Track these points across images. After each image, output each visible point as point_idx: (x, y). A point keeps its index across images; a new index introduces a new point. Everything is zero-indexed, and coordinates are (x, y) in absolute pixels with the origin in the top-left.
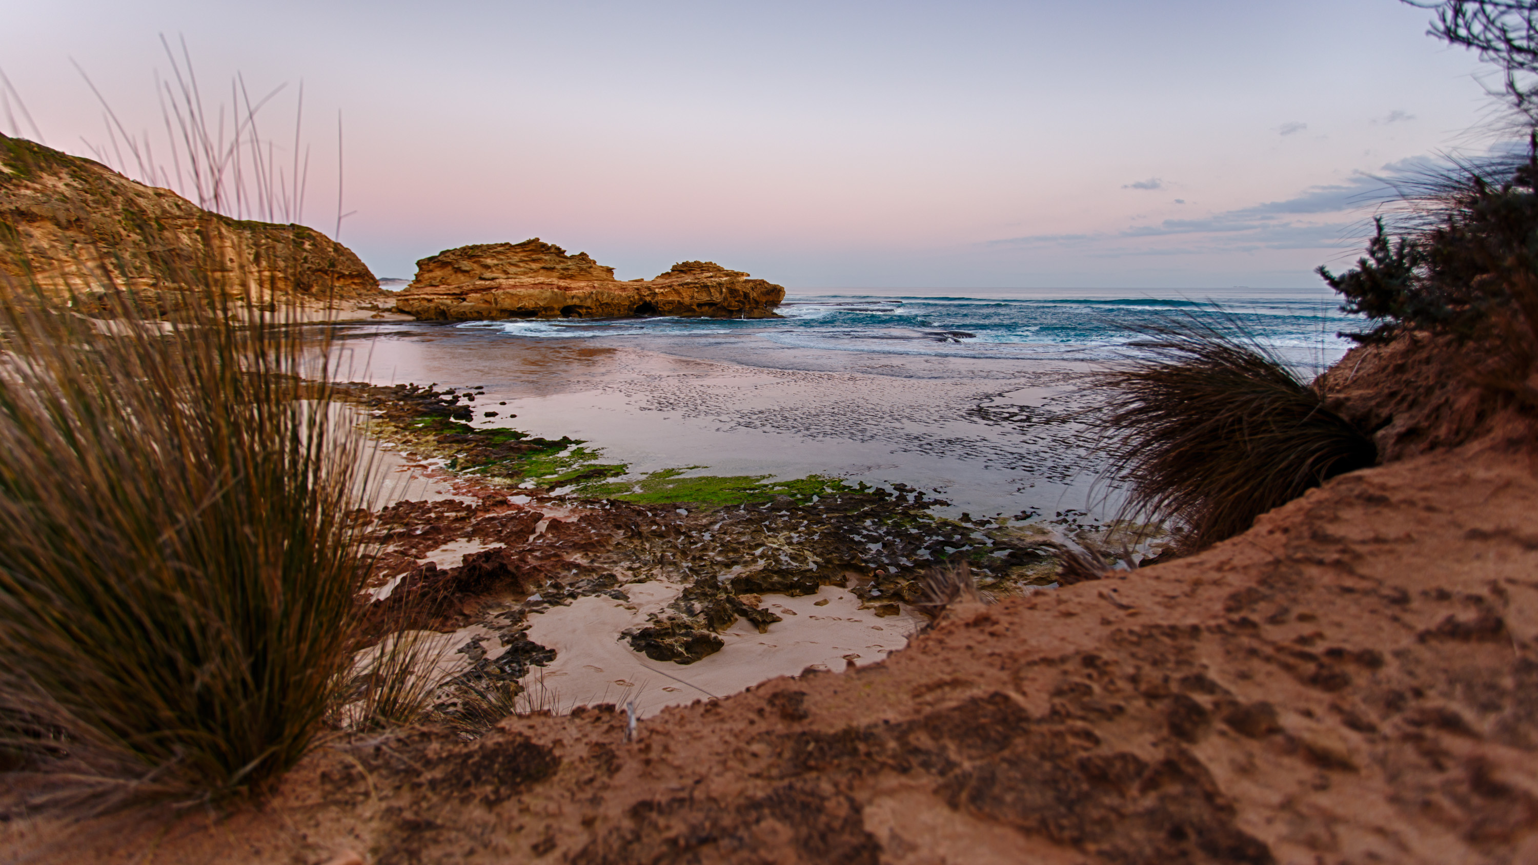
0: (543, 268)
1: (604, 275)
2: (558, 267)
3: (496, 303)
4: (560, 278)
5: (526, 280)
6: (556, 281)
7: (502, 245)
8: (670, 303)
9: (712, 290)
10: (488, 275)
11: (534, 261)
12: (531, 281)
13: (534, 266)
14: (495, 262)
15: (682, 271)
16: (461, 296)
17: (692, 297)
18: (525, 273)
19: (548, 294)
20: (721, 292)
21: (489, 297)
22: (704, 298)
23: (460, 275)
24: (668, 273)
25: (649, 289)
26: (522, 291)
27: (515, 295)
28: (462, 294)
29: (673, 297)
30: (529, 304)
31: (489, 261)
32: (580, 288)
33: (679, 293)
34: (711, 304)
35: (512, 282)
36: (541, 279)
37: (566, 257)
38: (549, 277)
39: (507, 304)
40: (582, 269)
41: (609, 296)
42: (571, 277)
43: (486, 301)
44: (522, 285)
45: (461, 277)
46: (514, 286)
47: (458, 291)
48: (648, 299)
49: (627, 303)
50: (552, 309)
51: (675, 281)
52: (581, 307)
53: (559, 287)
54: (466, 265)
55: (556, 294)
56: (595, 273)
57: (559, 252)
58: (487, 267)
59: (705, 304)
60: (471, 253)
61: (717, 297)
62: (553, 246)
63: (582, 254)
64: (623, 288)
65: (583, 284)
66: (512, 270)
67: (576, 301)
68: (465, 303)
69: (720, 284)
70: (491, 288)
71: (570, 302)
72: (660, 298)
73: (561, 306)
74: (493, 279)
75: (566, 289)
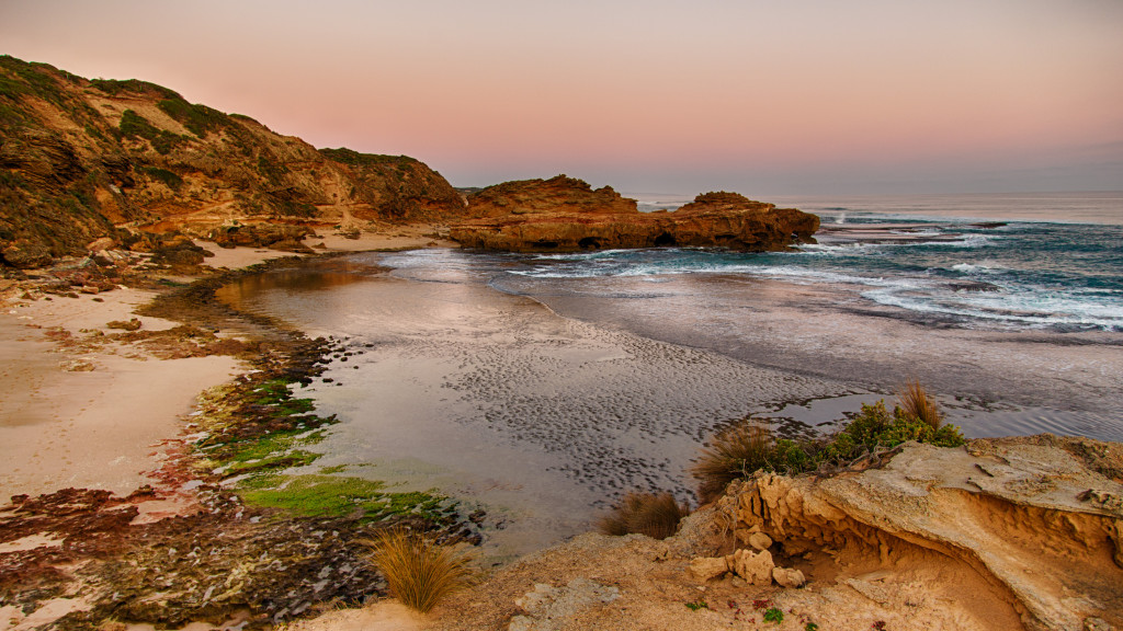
0: (566, 203)
1: (626, 208)
2: (581, 201)
3: (522, 235)
4: (581, 212)
5: (550, 214)
6: (576, 215)
7: (535, 181)
8: (687, 234)
9: (731, 223)
10: (519, 209)
11: (559, 196)
12: (554, 215)
13: (558, 201)
14: (526, 197)
15: (704, 202)
16: (497, 228)
17: (711, 229)
18: (549, 208)
19: (567, 227)
20: (740, 225)
21: (517, 230)
22: (723, 230)
23: (498, 209)
24: (691, 204)
25: (669, 220)
26: (545, 225)
27: (538, 228)
28: (498, 225)
29: (692, 229)
30: (550, 236)
31: (522, 197)
32: (601, 221)
33: (698, 225)
34: (729, 236)
35: (537, 216)
36: (563, 213)
37: (591, 191)
38: (570, 211)
39: (531, 236)
40: (603, 203)
41: (628, 228)
42: (593, 211)
43: (514, 234)
44: (545, 219)
45: (499, 210)
46: (538, 220)
47: (495, 223)
48: (667, 230)
49: (646, 234)
50: (571, 241)
51: (695, 212)
52: (599, 238)
53: (579, 221)
54: (503, 200)
55: (575, 227)
56: (616, 206)
57: (584, 187)
58: (520, 202)
59: (724, 236)
60: (508, 189)
61: (735, 229)
62: (580, 181)
63: (607, 187)
64: (643, 220)
65: (603, 217)
66: (539, 205)
67: (595, 234)
68: (499, 234)
69: (739, 216)
70: (520, 222)
71: (588, 234)
72: (679, 229)
73: (579, 238)
74: (521, 213)
75: (588, 221)
